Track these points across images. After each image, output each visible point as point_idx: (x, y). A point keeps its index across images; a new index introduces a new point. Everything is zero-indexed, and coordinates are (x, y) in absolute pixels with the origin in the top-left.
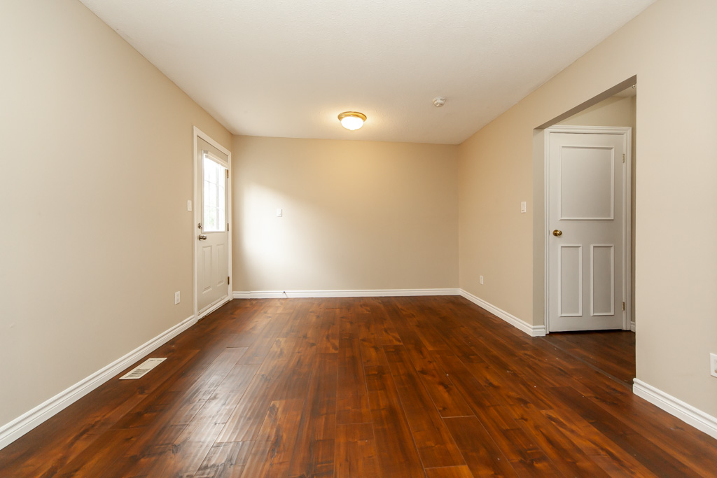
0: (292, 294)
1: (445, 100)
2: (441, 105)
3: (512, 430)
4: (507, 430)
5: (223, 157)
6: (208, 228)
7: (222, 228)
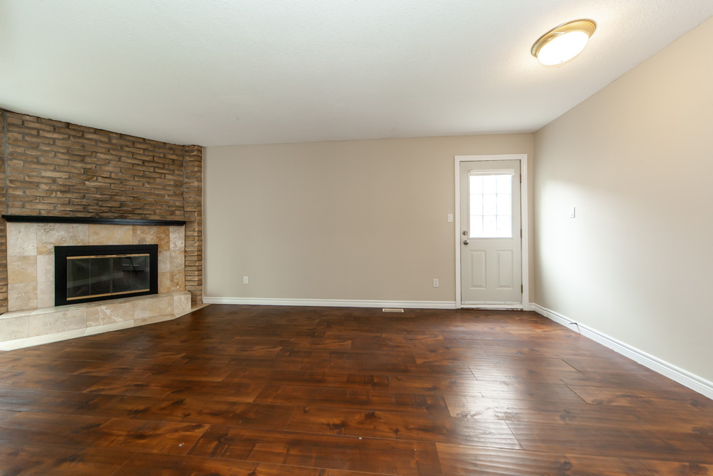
3: (251, 450)
4: (254, 446)
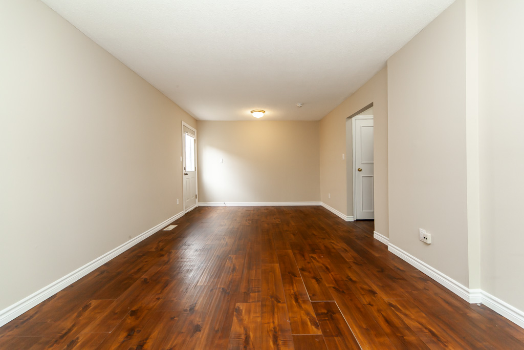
0: (229, 204)
1: (303, 104)
2: (301, 106)
5: (193, 133)
6: (188, 170)
7: (193, 169)
